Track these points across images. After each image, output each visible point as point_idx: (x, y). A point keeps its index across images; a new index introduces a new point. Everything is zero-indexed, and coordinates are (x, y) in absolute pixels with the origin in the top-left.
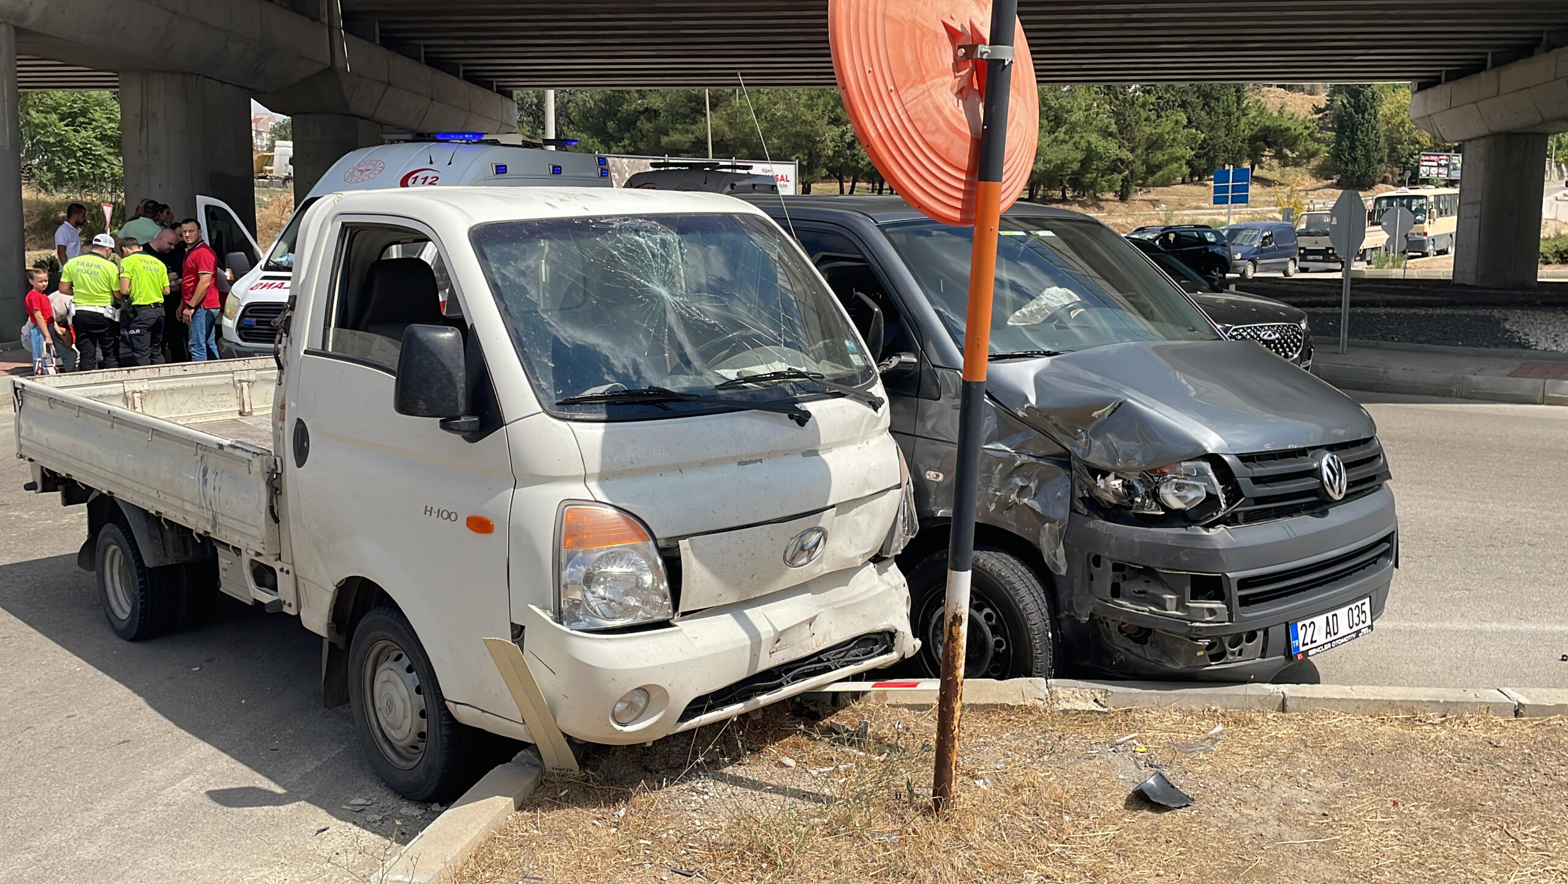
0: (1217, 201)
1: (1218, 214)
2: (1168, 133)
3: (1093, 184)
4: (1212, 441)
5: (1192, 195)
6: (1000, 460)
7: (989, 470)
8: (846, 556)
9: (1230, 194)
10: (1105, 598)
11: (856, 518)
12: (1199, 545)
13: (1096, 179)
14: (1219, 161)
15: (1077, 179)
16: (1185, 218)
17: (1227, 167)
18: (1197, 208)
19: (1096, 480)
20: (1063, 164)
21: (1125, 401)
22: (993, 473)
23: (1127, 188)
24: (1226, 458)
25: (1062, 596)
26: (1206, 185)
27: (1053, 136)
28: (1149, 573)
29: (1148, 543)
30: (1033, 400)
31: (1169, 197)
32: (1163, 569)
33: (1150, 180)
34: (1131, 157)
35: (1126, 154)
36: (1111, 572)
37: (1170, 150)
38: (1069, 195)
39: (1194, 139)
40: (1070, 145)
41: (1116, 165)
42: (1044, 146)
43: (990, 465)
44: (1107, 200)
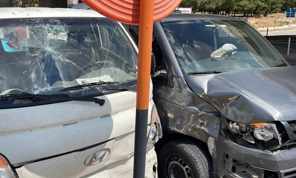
0: (287, 17)
1: (287, 20)
2: (277, 1)
3: (258, 13)
4: (277, 115)
5: (281, 15)
6: (193, 113)
7: (189, 117)
8: (122, 155)
9: (290, 15)
10: (230, 172)
11: (127, 140)
12: (269, 158)
13: (259, 11)
14: (288, 8)
15: (255, 12)
16: (279, 20)
17: (290, 9)
18: (282, 18)
19: (229, 123)
20: (252, 8)
21: (242, 95)
22: (190, 117)
23: (266, 14)
24: (283, 123)
25: (214, 166)
26: (285, 13)
27: (250, 2)
28: (247, 166)
29: (247, 155)
30: (206, 91)
31: (276, 16)
32: (253, 165)
33: (272, 12)
34: (268, 7)
35: (266, 6)
36: (232, 163)
37: (277, 5)
38: (253, 15)
39: (283, 3)
40: (253, 4)
41: (264, 8)
42: (248, 4)
43: (189, 114)
44: (261, 16)
